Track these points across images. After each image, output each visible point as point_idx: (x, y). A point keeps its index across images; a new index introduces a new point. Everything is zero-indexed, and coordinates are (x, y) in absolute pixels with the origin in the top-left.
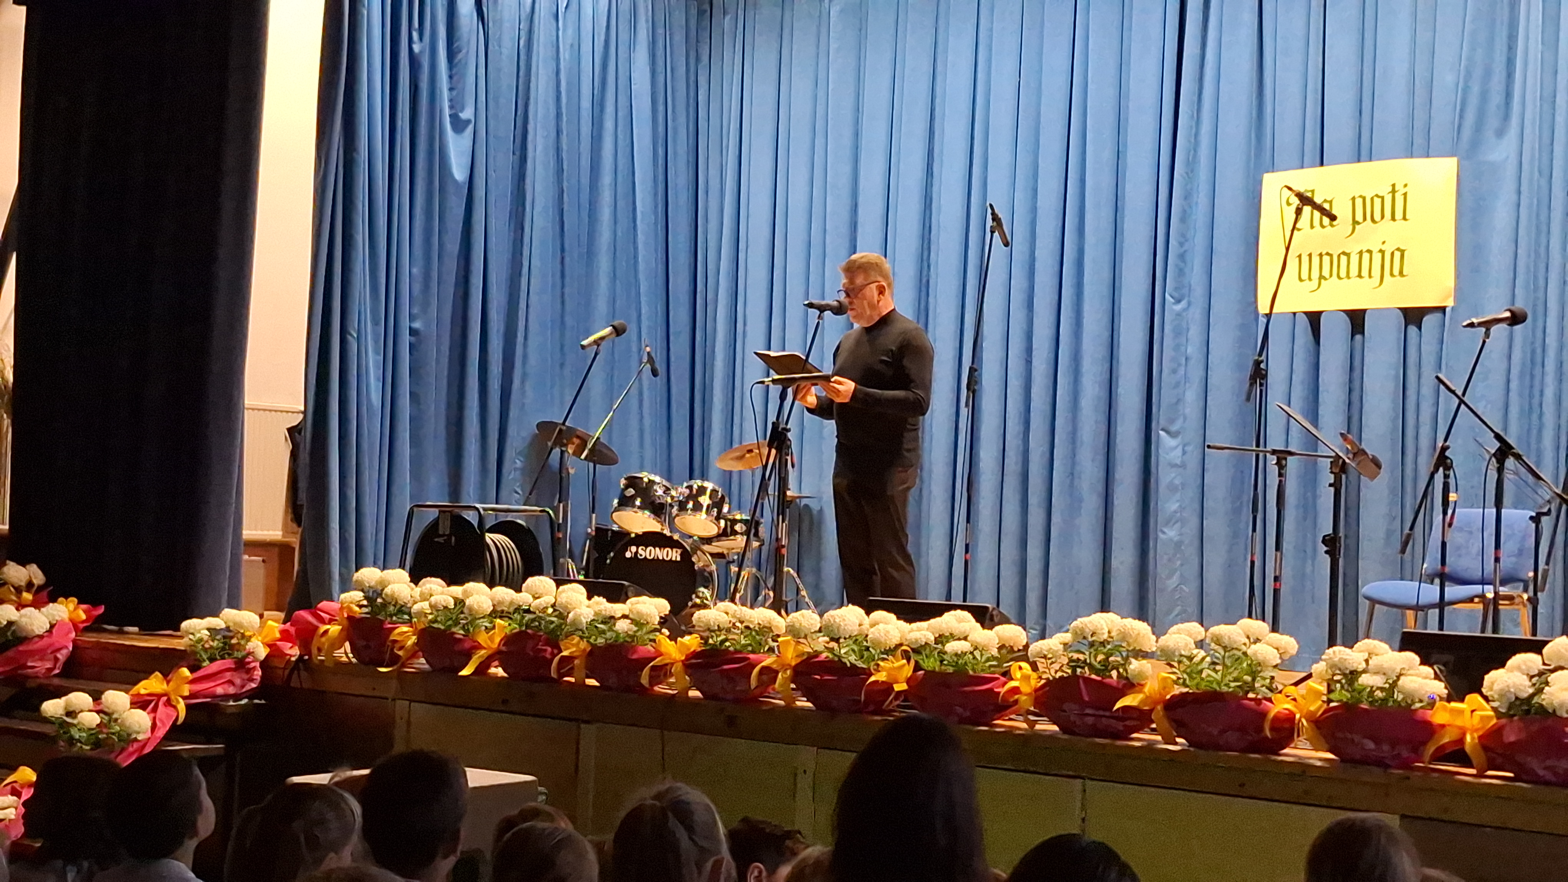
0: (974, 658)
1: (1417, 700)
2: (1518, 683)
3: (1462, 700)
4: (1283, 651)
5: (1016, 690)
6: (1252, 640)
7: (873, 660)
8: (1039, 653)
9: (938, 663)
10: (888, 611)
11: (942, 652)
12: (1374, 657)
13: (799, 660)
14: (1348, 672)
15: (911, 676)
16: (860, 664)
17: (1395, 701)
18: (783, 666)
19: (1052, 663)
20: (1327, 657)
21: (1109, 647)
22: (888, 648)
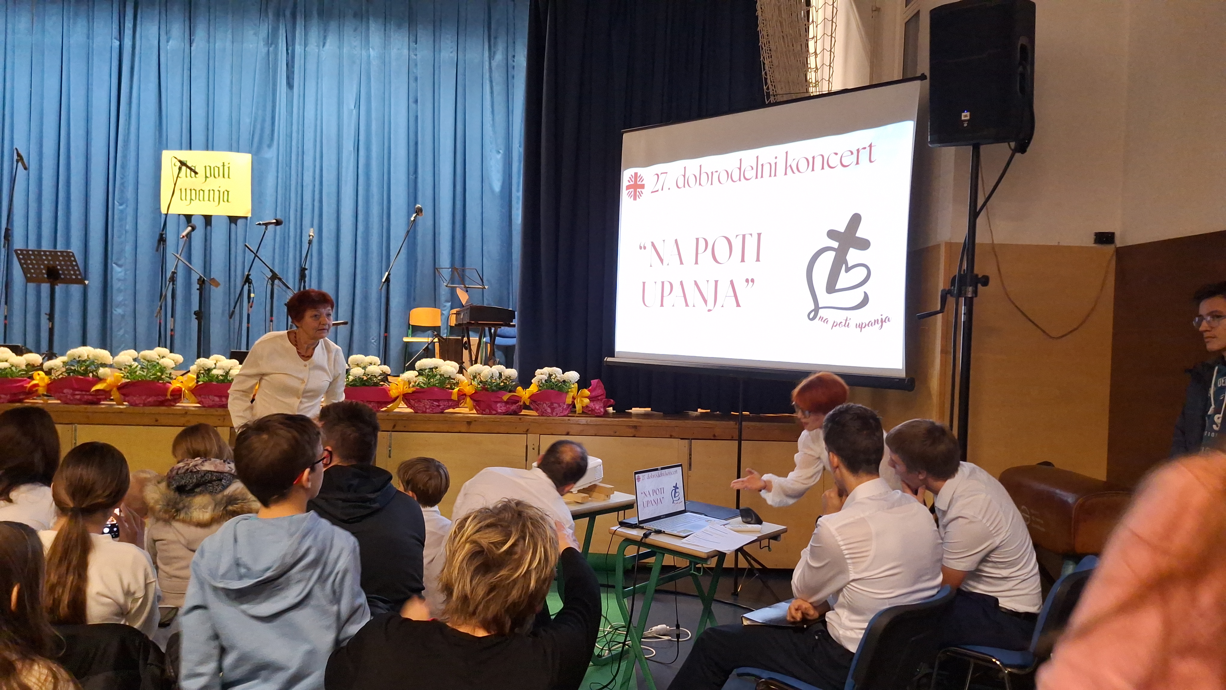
0: (12, 370)
4: (176, 361)
5: (36, 385)
6: (161, 357)
8: (49, 367)
12: (219, 362)
14: (206, 369)
19: (57, 371)
20: (197, 363)
21: (88, 363)
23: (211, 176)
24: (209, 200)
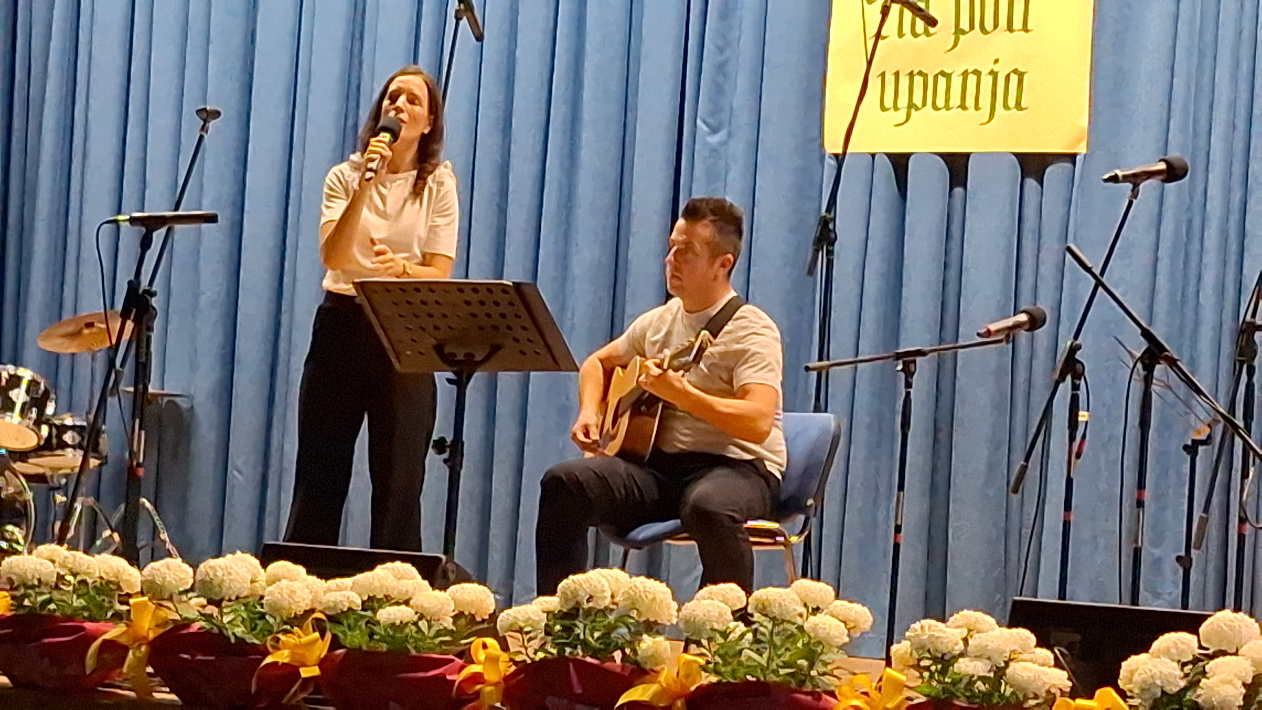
0: (419, 630)
1: (1032, 696)
2: (1166, 671)
3: (1091, 697)
4: (852, 625)
5: (477, 678)
6: (810, 610)
7: (271, 632)
8: (511, 625)
9: (367, 638)
10: (296, 561)
11: (373, 622)
12: (976, 635)
13: (161, 631)
14: (940, 655)
15: (326, 656)
16: (252, 639)
17: (1002, 696)
18: (136, 639)
19: (530, 640)
20: (912, 634)
21: (612, 618)
22: (293, 615)
23: (972, 27)
24: (963, 106)
